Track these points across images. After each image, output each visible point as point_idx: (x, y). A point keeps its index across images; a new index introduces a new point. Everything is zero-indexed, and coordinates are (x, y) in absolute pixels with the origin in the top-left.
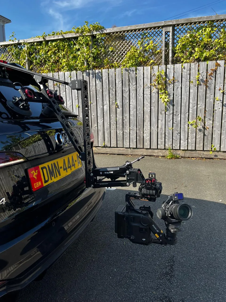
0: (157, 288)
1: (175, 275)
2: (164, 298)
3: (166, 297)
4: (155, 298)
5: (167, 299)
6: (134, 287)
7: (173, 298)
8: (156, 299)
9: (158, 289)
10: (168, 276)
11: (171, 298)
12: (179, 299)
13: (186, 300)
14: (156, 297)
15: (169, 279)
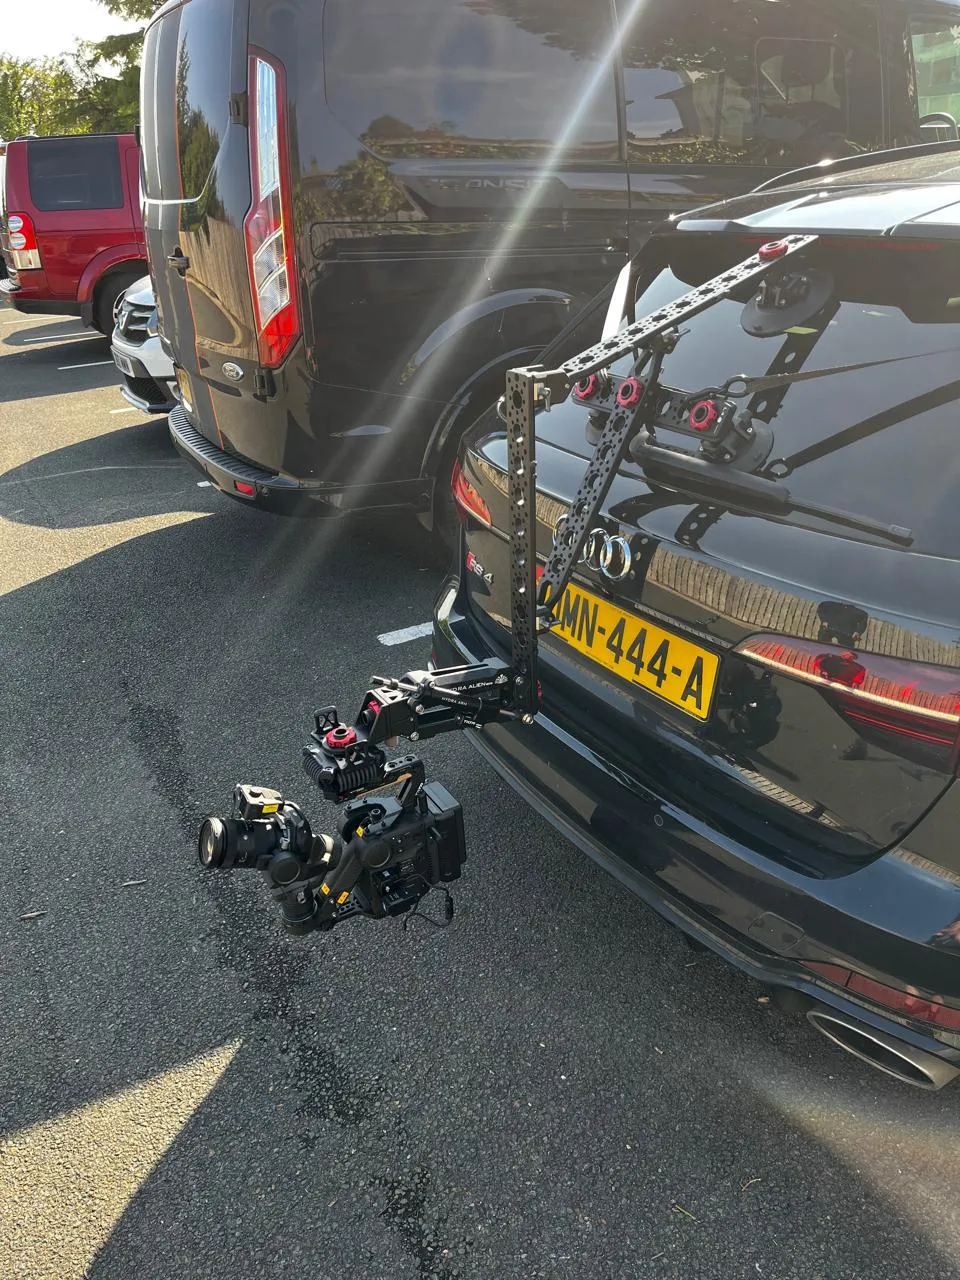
0: (402, 1126)
1: (387, 1225)
2: (363, 1110)
3: (358, 1117)
4: (385, 1090)
5: (351, 1112)
6: (460, 1074)
7: (339, 1126)
8: (379, 1089)
9: (399, 1124)
10: (404, 1201)
11: (343, 1126)
12: (321, 1140)
13: (302, 1152)
14: (383, 1094)
15: (393, 1189)
